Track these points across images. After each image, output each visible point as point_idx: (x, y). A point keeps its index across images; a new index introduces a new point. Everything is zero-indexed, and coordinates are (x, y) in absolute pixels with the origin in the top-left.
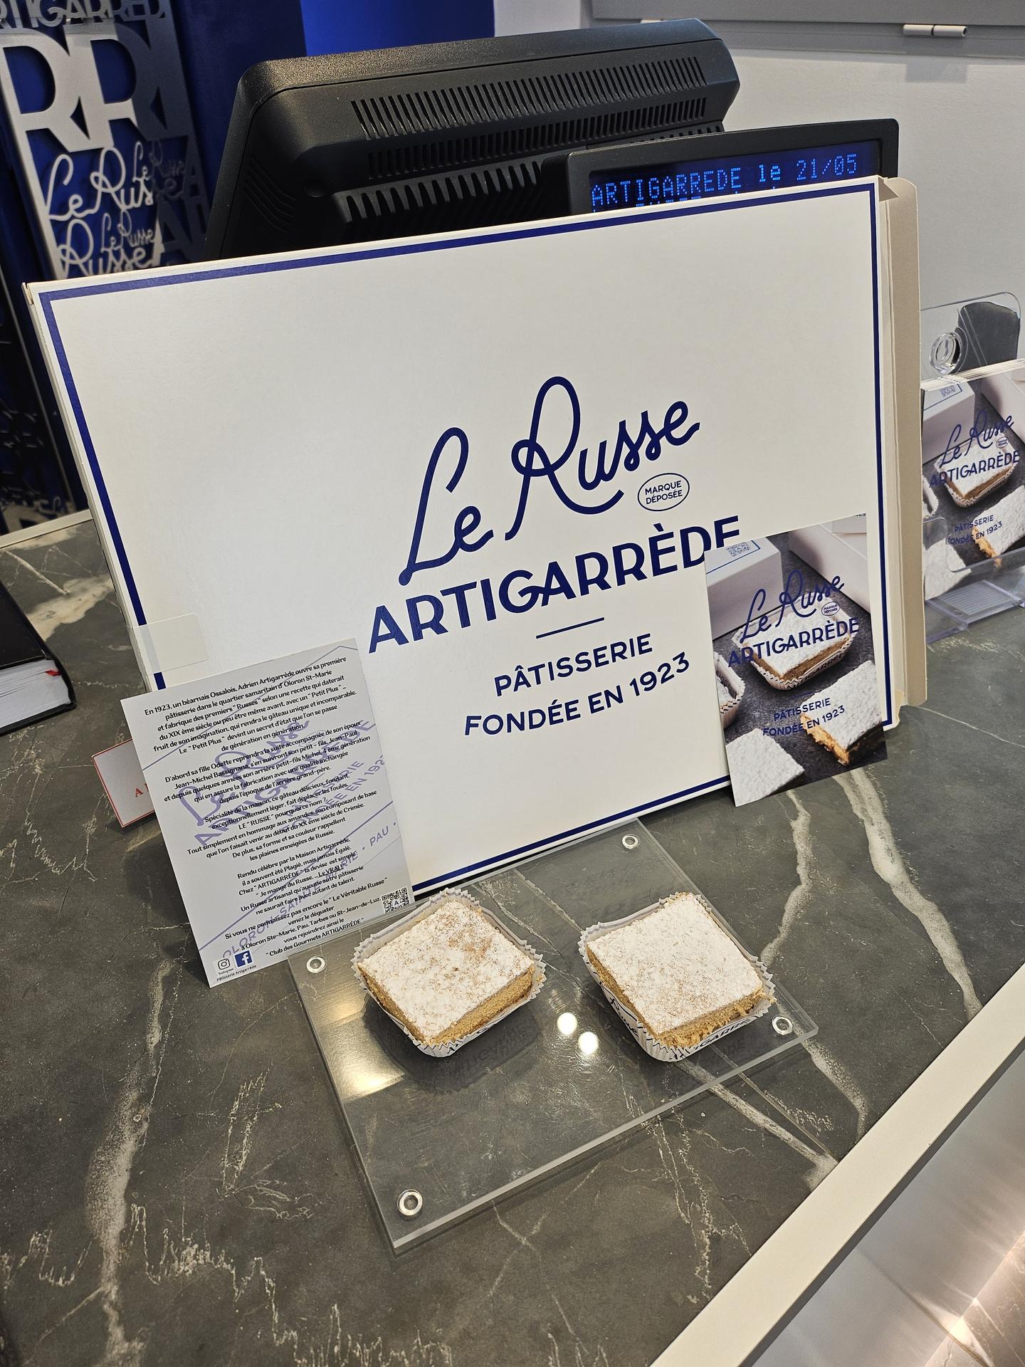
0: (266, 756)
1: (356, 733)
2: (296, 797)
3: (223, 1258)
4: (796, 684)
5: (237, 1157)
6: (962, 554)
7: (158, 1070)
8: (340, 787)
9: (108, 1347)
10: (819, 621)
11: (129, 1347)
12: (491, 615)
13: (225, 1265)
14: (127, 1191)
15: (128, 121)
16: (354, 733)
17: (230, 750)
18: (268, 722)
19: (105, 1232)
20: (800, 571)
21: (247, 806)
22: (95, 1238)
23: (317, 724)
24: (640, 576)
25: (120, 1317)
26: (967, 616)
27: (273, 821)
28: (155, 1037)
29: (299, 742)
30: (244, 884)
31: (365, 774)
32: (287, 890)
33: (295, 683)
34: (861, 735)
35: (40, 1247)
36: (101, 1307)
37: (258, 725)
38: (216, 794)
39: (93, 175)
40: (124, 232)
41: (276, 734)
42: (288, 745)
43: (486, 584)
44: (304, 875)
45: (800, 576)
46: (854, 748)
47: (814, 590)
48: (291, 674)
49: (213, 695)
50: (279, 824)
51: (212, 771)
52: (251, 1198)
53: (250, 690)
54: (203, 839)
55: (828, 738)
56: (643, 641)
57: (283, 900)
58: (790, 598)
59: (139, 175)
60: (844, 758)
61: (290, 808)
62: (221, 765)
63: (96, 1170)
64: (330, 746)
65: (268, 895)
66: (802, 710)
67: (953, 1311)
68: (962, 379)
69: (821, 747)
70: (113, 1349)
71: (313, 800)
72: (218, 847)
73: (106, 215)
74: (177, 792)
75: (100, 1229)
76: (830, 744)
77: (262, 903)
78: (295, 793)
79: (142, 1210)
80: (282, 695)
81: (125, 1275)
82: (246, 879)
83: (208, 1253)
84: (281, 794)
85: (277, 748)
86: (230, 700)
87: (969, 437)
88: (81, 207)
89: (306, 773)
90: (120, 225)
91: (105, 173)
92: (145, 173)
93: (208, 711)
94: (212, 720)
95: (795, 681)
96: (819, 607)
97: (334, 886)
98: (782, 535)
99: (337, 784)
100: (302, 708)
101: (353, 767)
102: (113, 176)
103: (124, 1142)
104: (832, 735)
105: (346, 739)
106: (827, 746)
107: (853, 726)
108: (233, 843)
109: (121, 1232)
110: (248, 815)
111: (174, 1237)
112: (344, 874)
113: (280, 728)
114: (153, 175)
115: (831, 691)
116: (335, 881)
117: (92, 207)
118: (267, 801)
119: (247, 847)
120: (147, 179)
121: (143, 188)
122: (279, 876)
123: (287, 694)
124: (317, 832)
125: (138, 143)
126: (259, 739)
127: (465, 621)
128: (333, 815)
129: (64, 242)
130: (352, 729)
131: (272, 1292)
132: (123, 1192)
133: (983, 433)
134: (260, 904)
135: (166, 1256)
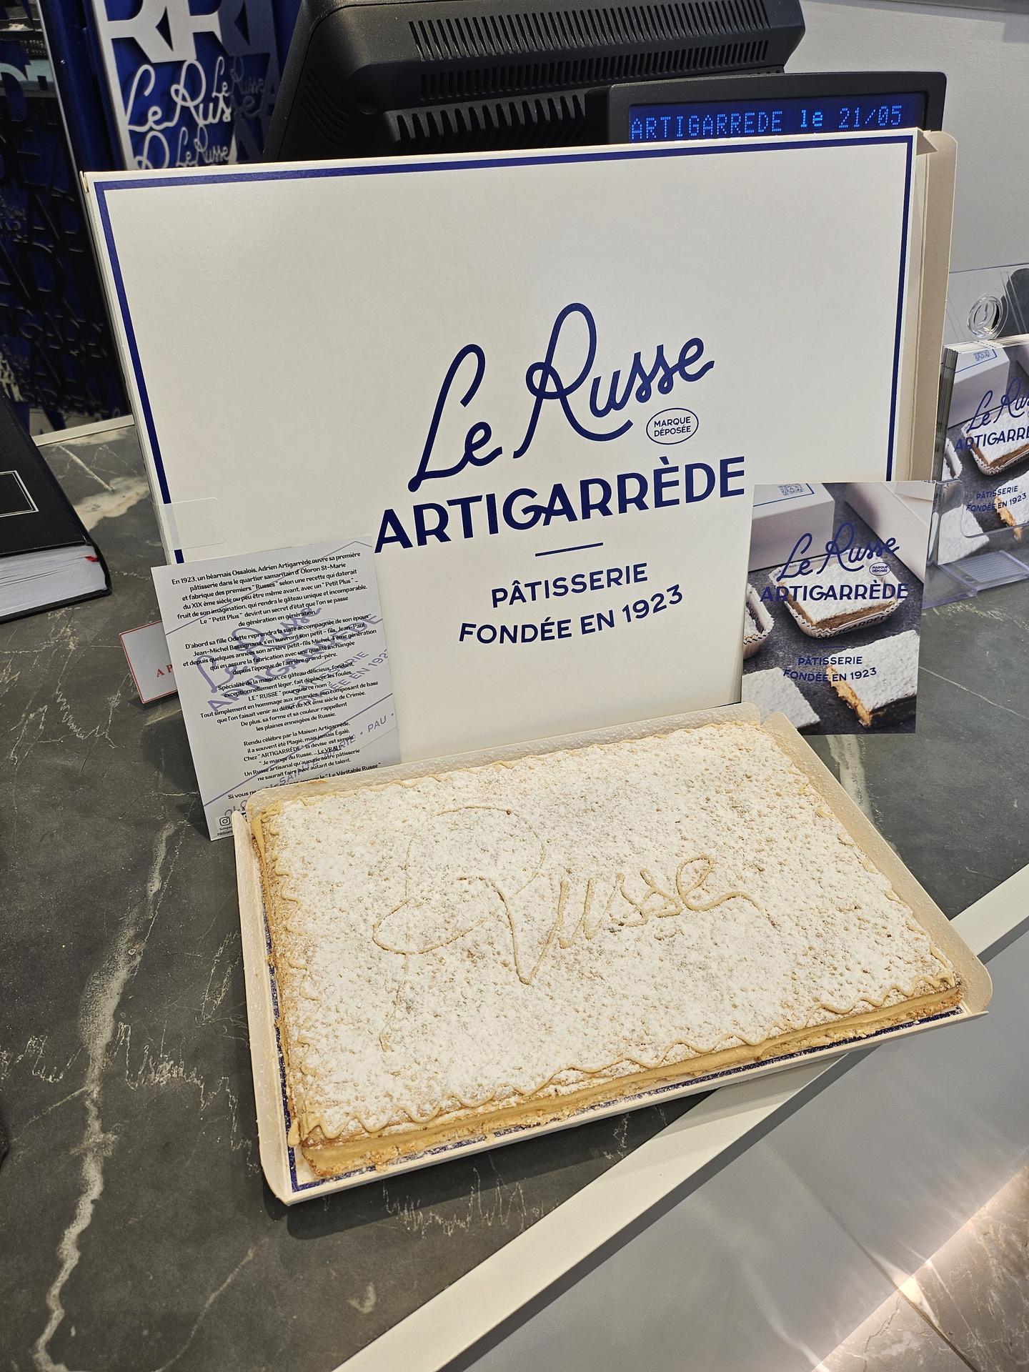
0: (279, 636)
1: (363, 625)
2: (303, 677)
3: (194, 1075)
4: (828, 634)
5: (217, 992)
6: (982, 522)
7: (155, 914)
8: (345, 673)
9: (86, 1136)
10: (865, 578)
11: (104, 1138)
12: (494, 529)
13: (195, 1081)
14: (116, 1012)
15: (212, 34)
16: (361, 625)
17: (246, 626)
18: (283, 605)
19: (93, 1042)
20: (853, 524)
21: (258, 680)
22: (85, 1047)
23: (327, 612)
24: (642, 506)
25: (99, 1113)
26: (977, 583)
27: (280, 697)
28: (155, 886)
29: (310, 627)
30: (249, 751)
31: (369, 664)
32: (288, 762)
33: (311, 571)
34: (889, 702)
35: (35, 1048)
36: (84, 1103)
37: (274, 606)
38: (230, 665)
39: (174, 87)
40: (199, 147)
41: (289, 617)
42: (300, 628)
43: (491, 499)
44: (304, 751)
45: (852, 530)
46: (879, 713)
47: (865, 546)
48: (308, 562)
49: (235, 573)
50: (286, 701)
51: (228, 644)
52: (225, 1028)
53: (269, 573)
54: (216, 705)
55: (853, 696)
56: (639, 569)
57: (283, 770)
58: (838, 549)
59: (219, 90)
60: (866, 719)
61: (297, 687)
62: (236, 639)
63: (90, 991)
64: (339, 634)
65: (269, 765)
66: (830, 662)
67: (906, 1270)
68: (999, 346)
69: (843, 702)
70: (90, 1138)
71: (319, 683)
72: (228, 714)
73: (184, 129)
74: (195, 660)
75: (89, 1040)
76: (853, 703)
77: (264, 771)
78: (302, 674)
79: (127, 1028)
80: (298, 581)
81: (107, 1079)
82: (252, 747)
83: (182, 1069)
84: (290, 673)
85: (289, 630)
86: (250, 580)
87: (1001, 405)
88: (161, 119)
89: (313, 656)
90: (197, 140)
91: (185, 86)
92: (224, 89)
93: (228, 587)
94: (232, 596)
95: (828, 632)
96: (867, 565)
97: (331, 764)
98: (840, 486)
99: (342, 671)
100: (315, 596)
101: (358, 657)
102: (193, 90)
103: (117, 970)
104: (858, 694)
105: (354, 630)
106: (850, 704)
107: (883, 691)
108: (243, 712)
109: (107, 1044)
110: (258, 689)
111: (154, 1052)
112: (341, 755)
113: (293, 612)
114: (232, 92)
115: (865, 650)
116: (332, 760)
117: (171, 120)
118: (276, 677)
119: (255, 718)
120: (227, 95)
121: (222, 104)
122: (282, 748)
123: (303, 581)
124: (320, 712)
125: (221, 58)
126: (273, 619)
127: (468, 533)
128: (336, 699)
129: (141, 154)
130: (360, 621)
131: (234, 1107)
132: (112, 1012)
133: (1016, 401)
134: (262, 771)
135: (145, 1068)
